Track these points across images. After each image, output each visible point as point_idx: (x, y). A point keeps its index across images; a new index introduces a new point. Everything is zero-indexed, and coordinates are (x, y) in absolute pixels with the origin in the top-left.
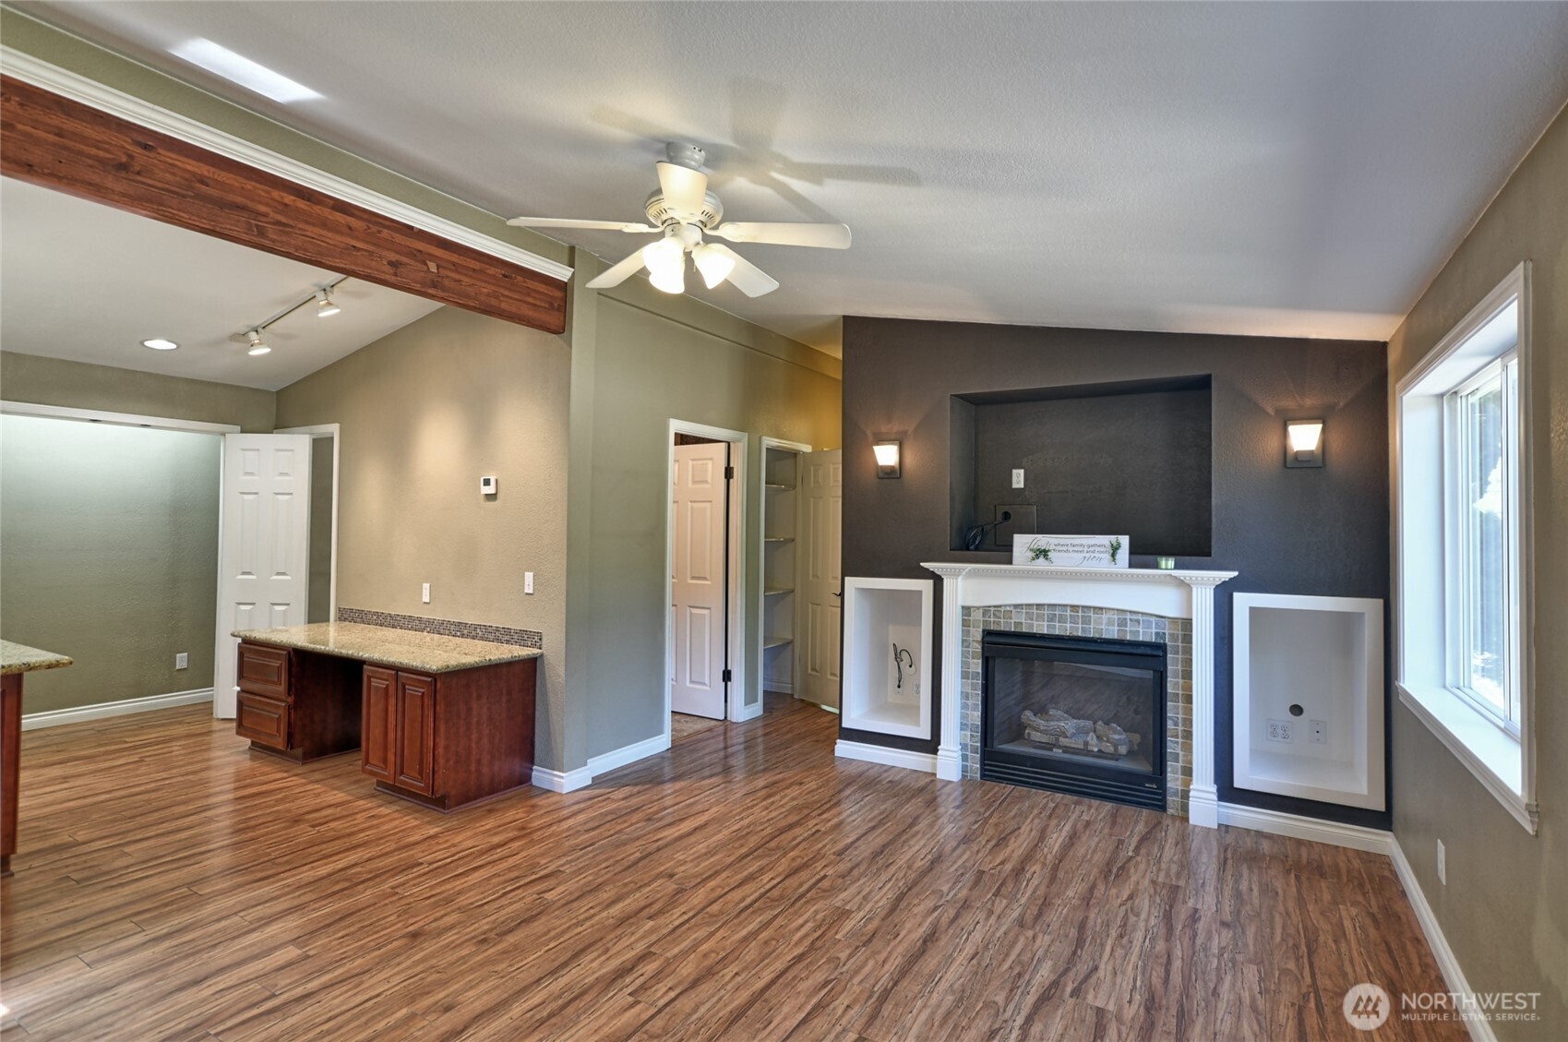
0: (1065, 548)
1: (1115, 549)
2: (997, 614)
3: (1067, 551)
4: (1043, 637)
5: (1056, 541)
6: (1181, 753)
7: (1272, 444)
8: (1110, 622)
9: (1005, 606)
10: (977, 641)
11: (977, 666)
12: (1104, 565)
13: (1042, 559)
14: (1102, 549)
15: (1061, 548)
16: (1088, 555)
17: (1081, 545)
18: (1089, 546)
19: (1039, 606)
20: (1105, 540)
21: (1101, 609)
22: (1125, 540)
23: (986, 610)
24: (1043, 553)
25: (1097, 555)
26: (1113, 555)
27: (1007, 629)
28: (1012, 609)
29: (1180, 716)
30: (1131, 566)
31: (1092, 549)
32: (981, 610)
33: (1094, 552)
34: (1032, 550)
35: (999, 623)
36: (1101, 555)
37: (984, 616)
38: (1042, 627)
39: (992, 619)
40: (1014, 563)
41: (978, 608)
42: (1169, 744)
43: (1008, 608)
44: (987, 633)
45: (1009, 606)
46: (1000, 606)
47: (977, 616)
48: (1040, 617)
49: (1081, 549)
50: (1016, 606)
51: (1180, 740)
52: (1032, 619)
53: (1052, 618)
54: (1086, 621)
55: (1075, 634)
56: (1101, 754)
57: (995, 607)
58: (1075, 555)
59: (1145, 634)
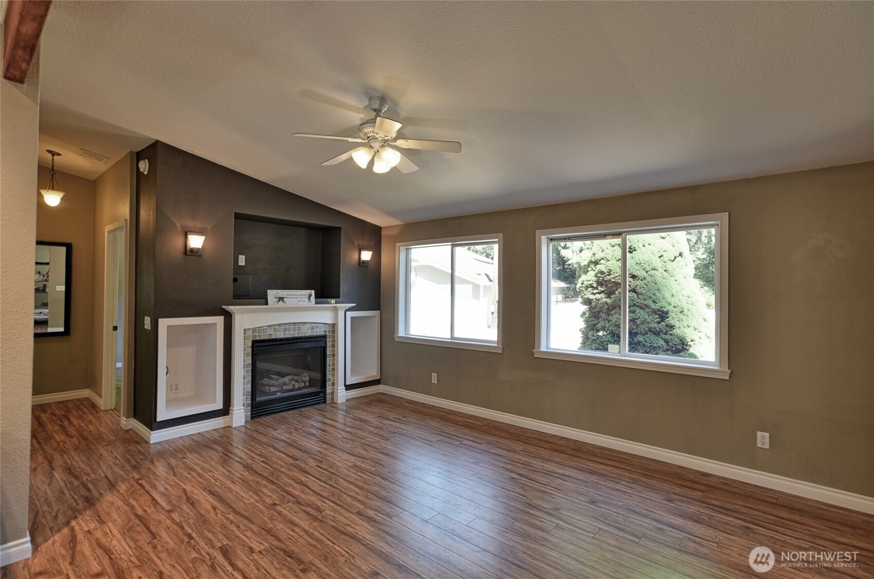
0: (290, 296)
1: (310, 296)
2: (260, 331)
3: (291, 298)
4: (281, 340)
5: (287, 293)
6: (331, 378)
7: (356, 256)
8: (308, 329)
9: (264, 326)
10: (249, 347)
11: (249, 360)
12: (305, 303)
13: (281, 302)
14: (305, 296)
15: (289, 297)
16: (299, 299)
17: (297, 295)
18: (300, 295)
19: (279, 325)
20: (307, 292)
21: (305, 323)
22: (313, 292)
23: (254, 330)
24: (281, 299)
25: (303, 299)
26: (309, 299)
27: (265, 338)
28: (267, 327)
29: (331, 363)
30: (316, 303)
31: (301, 296)
32: (251, 331)
33: (302, 298)
34: (276, 298)
35: (260, 336)
36: (305, 299)
37: (253, 333)
38: (281, 335)
39: (257, 334)
40: (269, 304)
41: (250, 329)
42: (327, 375)
43: (265, 328)
44: (254, 342)
45: (266, 326)
46: (261, 327)
47: (250, 333)
48: (280, 331)
49: (296, 296)
50: (269, 326)
51: (331, 372)
52: (276, 332)
53: (285, 330)
54: (299, 329)
55: (295, 336)
56: (300, 389)
57: (259, 327)
58: (294, 299)
59: (319, 332)
